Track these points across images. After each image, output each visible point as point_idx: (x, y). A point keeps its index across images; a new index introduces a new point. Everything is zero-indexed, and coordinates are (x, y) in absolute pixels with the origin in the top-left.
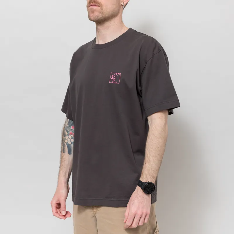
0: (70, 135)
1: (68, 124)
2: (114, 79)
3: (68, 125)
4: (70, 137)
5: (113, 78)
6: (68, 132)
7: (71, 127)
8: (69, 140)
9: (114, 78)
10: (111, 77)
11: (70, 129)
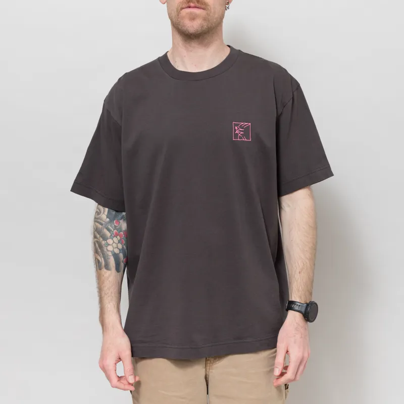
0: (115, 236)
1: (107, 218)
2: (240, 133)
3: (108, 220)
4: (115, 240)
5: (238, 131)
6: (111, 231)
7: (115, 222)
8: (115, 245)
9: (240, 131)
10: (235, 130)
11: (113, 225)
